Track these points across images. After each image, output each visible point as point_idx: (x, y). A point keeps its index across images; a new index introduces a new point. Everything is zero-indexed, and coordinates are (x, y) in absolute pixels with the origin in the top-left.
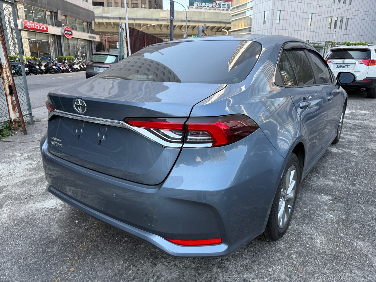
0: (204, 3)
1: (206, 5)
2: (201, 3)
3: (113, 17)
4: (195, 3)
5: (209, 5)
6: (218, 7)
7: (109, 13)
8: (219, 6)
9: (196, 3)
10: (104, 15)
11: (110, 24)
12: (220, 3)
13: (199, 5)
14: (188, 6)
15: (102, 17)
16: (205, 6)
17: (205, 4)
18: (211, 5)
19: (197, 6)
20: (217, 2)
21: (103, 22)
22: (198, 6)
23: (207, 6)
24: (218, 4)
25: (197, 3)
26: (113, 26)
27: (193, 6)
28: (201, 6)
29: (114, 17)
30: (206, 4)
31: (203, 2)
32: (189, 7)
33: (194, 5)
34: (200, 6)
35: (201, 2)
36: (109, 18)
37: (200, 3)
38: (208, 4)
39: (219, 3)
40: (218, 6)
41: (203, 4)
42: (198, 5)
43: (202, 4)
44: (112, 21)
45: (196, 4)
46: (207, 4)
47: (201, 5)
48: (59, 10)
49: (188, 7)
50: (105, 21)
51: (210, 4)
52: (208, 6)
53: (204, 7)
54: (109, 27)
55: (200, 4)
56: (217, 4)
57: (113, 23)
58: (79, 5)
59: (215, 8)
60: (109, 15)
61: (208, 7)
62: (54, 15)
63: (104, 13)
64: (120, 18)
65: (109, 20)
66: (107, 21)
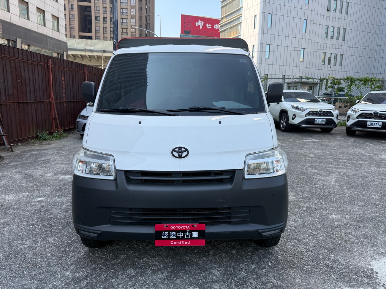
3: (96, 50)
7: (93, 46)
10: (87, 48)
11: (94, 57)
15: (85, 50)
21: (85, 55)
26: (97, 59)
29: (98, 50)
36: (92, 51)
44: (95, 54)
48: (19, 38)
50: (88, 54)
54: (93, 60)
57: (97, 56)
58: (47, 35)
60: (92, 48)
62: (12, 43)
63: (87, 46)
64: (104, 52)
65: (92, 52)
66: (90, 54)
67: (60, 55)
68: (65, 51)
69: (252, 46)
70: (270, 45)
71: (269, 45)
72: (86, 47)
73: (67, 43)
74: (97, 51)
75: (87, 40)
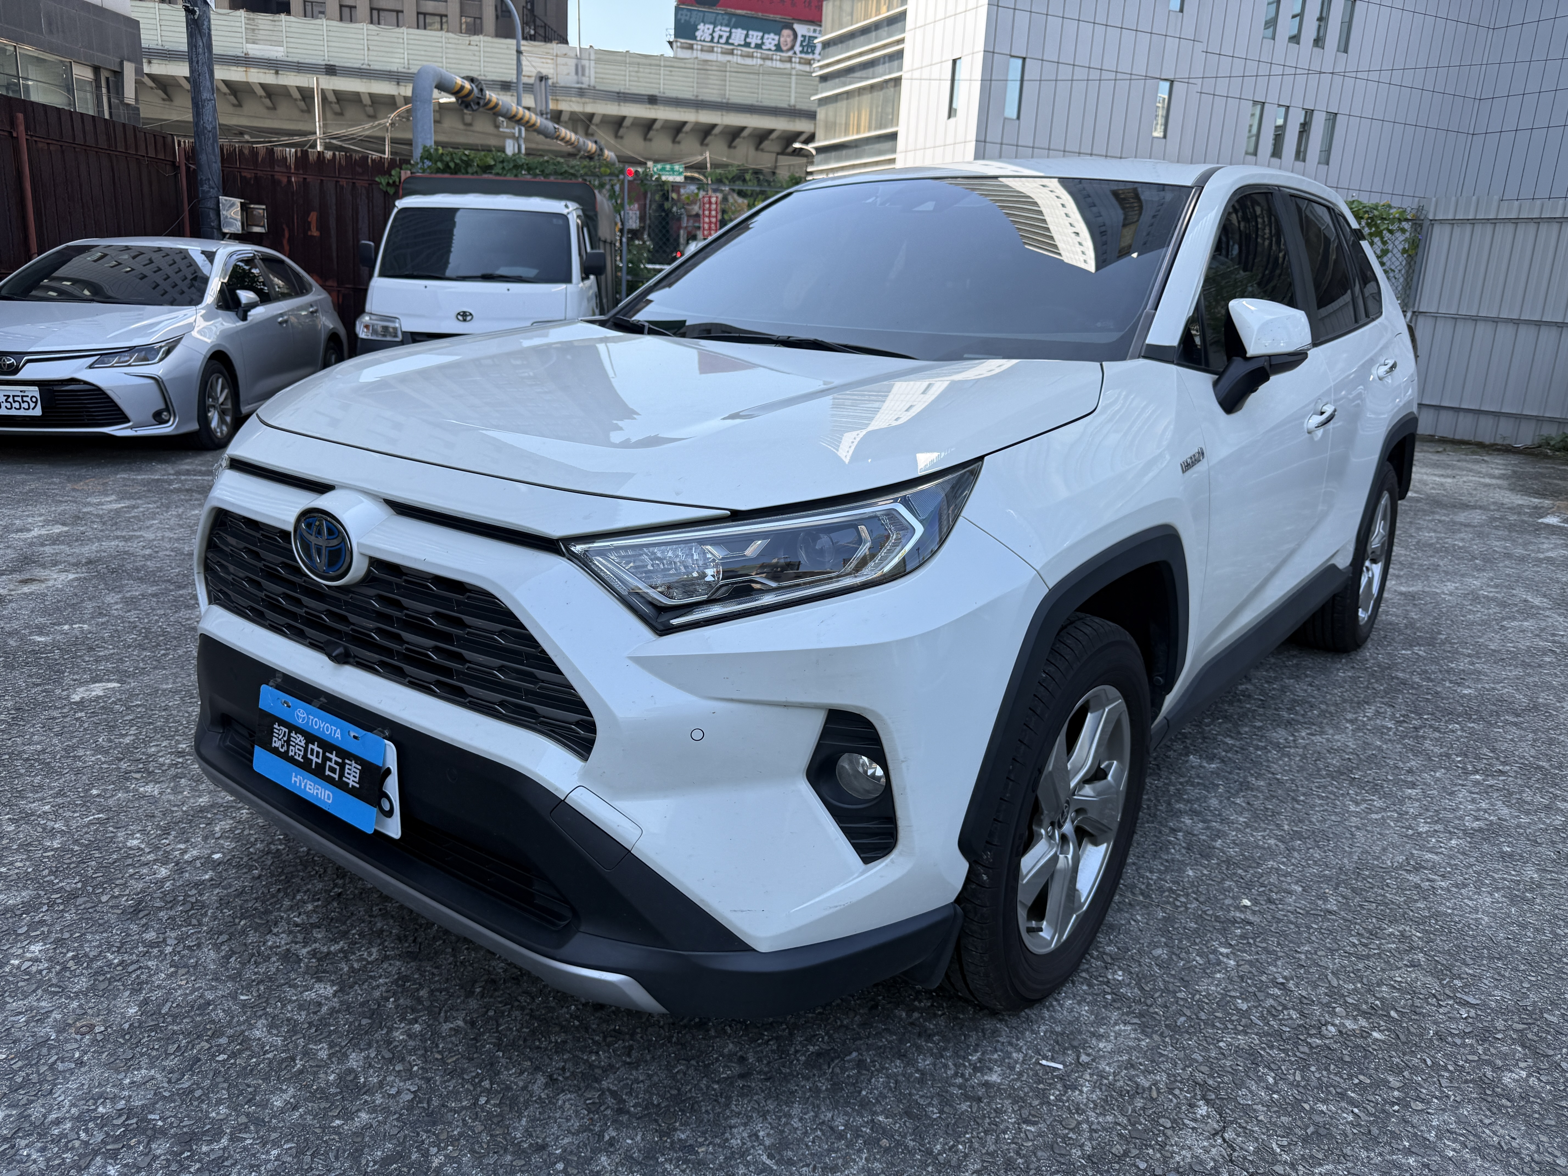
0: (743, 29)
1: (748, 40)
2: (728, 29)
3: (295, 60)
4: (701, 26)
5: (762, 38)
6: (801, 52)
7: (279, 44)
8: (808, 45)
9: (707, 26)
10: (255, 50)
11: (283, 90)
12: (812, 34)
13: (720, 37)
14: (672, 39)
15: (246, 61)
16: (747, 45)
17: (747, 36)
18: (771, 40)
19: (712, 41)
20: (796, 26)
21: (247, 84)
22: (716, 40)
23: (753, 45)
24: (804, 36)
25: (711, 27)
26: (303, 105)
27: (695, 38)
28: (727, 43)
29: (302, 61)
30: (751, 33)
31: (736, 28)
32: (674, 45)
33: (698, 34)
34: (723, 40)
35: (727, 26)
36: (275, 65)
37: (724, 28)
38: (761, 34)
39: (808, 34)
40: (801, 45)
41: (738, 35)
42: (716, 35)
43: (730, 32)
44: (292, 80)
45: (704, 31)
46: (755, 37)
47: (729, 38)
49: (670, 43)
50: (257, 77)
51: (766, 36)
52: (759, 42)
53: (739, 45)
54: (284, 108)
55: (725, 35)
56: (800, 39)
59: (790, 54)
60: (277, 52)
61: (759, 46)
63: (254, 43)
64: (331, 70)
65: (277, 73)
66: (269, 78)
67: (104, 74)
68: (129, 60)
69: (950, 63)
70: (1024, 59)
71: (1020, 61)
72: (250, 46)
73: (137, 23)
74: (300, 68)
75: (252, 15)
